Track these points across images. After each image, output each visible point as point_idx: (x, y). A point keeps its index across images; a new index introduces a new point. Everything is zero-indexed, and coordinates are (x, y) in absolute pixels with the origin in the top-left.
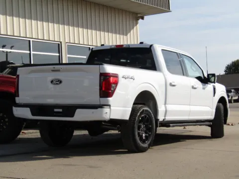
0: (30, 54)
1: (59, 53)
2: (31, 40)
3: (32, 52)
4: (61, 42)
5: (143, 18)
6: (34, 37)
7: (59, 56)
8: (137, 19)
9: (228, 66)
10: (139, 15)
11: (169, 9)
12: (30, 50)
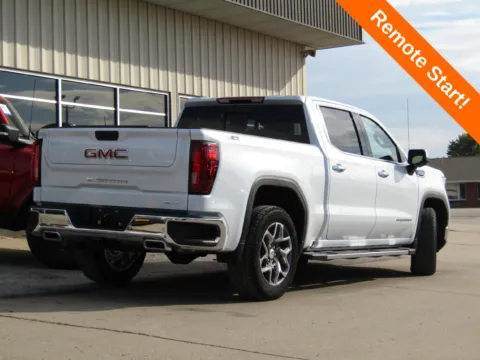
0: (116, 112)
1: (166, 112)
2: (118, 88)
3: (119, 110)
4: (170, 93)
5: (313, 54)
6: (123, 82)
7: (166, 117)
8: (304, 55)
9: (453, 143)
10: (307, 49)
11: (361, 39)
12: (115, 106)
